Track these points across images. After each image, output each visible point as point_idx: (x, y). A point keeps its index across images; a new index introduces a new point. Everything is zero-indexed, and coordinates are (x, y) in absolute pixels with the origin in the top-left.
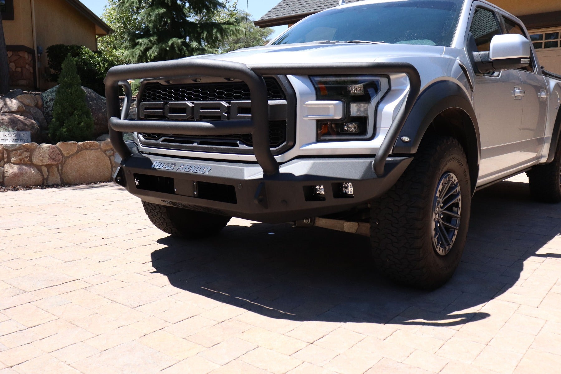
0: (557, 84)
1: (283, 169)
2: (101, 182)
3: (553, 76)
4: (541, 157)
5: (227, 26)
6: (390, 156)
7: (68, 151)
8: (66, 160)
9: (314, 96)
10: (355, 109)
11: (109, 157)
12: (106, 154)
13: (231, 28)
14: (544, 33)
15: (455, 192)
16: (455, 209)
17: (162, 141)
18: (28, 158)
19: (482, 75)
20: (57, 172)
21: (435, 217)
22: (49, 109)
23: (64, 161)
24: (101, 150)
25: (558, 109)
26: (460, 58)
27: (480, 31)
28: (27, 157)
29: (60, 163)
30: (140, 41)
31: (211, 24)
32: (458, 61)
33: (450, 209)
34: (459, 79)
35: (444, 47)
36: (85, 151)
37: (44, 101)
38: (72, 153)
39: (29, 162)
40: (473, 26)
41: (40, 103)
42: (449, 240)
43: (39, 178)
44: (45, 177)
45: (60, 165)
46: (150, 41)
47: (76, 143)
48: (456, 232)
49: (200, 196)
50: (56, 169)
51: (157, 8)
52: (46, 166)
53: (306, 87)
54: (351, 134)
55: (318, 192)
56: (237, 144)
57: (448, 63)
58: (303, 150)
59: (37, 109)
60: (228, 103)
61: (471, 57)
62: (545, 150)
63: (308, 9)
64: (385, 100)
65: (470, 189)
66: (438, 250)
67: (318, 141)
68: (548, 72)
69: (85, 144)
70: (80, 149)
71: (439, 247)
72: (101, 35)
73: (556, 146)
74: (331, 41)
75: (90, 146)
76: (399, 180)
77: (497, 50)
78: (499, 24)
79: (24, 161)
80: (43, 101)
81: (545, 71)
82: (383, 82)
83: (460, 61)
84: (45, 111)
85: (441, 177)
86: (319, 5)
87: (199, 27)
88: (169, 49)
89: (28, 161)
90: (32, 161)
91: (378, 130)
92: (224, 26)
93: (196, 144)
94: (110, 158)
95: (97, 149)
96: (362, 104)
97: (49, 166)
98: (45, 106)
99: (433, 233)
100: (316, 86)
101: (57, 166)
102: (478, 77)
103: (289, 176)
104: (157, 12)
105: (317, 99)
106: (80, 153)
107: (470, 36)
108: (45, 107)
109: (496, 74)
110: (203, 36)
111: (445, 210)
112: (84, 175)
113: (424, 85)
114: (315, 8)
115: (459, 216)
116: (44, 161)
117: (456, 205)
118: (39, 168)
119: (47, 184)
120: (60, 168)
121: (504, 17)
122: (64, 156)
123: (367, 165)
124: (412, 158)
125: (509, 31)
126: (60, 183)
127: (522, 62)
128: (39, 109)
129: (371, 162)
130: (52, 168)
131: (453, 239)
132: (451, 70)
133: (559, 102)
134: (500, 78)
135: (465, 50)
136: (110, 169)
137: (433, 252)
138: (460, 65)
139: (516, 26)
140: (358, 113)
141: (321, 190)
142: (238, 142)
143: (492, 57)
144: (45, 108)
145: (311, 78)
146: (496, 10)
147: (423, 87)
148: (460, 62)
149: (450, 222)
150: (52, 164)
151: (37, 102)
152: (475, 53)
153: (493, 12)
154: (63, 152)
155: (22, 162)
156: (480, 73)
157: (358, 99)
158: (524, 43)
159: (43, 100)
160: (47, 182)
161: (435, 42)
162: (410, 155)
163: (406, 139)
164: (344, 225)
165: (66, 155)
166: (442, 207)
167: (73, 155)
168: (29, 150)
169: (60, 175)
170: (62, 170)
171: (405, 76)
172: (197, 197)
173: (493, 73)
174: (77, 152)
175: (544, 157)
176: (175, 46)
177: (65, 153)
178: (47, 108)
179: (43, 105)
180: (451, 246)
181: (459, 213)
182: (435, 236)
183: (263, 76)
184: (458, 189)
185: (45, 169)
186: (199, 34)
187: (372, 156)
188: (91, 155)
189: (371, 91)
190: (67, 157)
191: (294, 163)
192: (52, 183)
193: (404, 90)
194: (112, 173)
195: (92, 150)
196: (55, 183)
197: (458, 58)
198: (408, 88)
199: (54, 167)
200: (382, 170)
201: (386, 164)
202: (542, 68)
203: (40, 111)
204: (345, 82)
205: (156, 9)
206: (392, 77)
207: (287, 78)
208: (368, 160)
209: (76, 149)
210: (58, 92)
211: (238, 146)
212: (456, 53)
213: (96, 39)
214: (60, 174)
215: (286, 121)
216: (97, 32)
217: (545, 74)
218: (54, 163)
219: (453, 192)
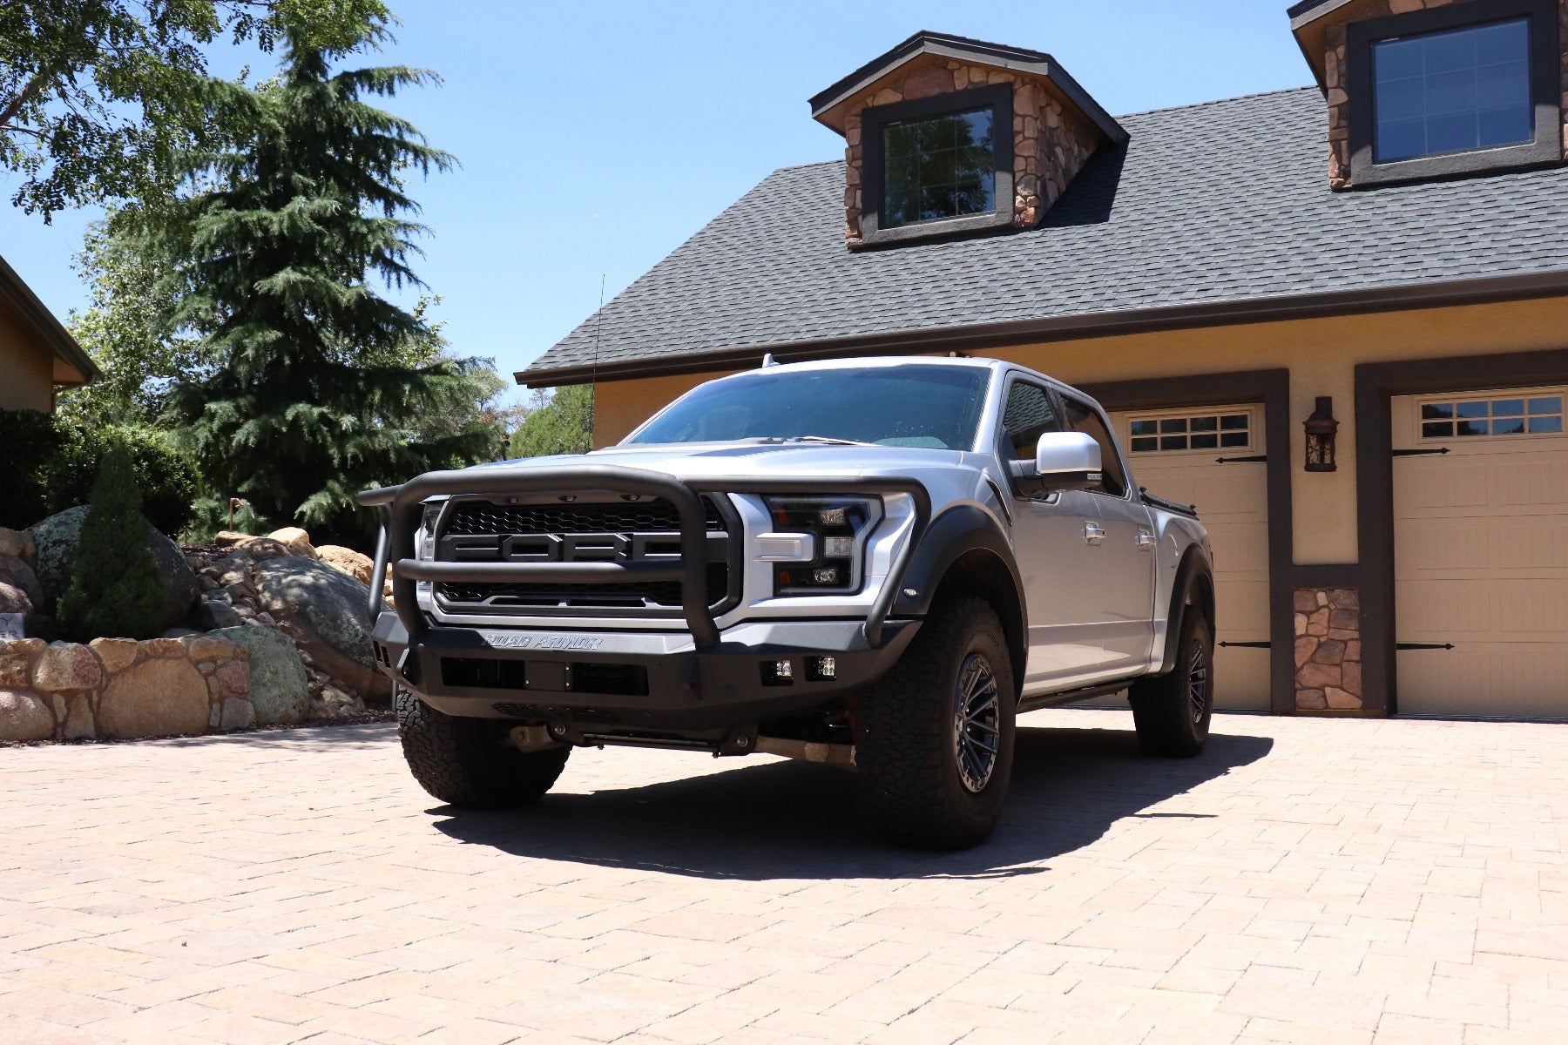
0: (1172, 522)
1: (725, 638)
2: (187, 735)
3: (1166, 506)
4: (1150, 660)
5: (435, 379)
6: (888, 618)
7: (115, 661)
8: (109, 680)
9: (771, 527)
10: (832, 546)
11: (206, 677)
12: (199, 671)
13: (447, 383)
14: (1159, 420)
15: (987, 689)
16: (990, 719)
17: (493, 602)
18: (24, 673)
19: (1026, 499)
20: (88, 709)
21: (959, 727)
22: (50, 563)
23: (104, 682)
24: (190, 660)
25: (1176, 570)
26: (989, 470)
27: (1024, 419)
28: (19, 672)
29: (95, 688)
30: (213, 406)
31: (393, 371)
32: (985, 474)
33: (980, 718)
34: (988, 505)
35: (962, 452)
36: (152, 661)
37: (39, 544)
38: (124, 664)
39: (25, 685)
40: (1009, 413)
41: (30, 549)
42: (983, 770)
43: (46, 720)
44: (60, 720)
45: (95, 693)
46: (238, 408)
47: (135, 641)
48: (993, 758)
49: (576, 688)
50: (85, 702)
51: (261, 328)
52: (63, 693)
53: (757, 511)
54: (826, 585)
55: (779, 673)
56: (642, 602)
57: (969, 479)
58: (754, 608)
59: (23, 565)
60: (627, 536)
61: (1007, 468)
62: (1158, 647)
63: (645, 350)
64: (877, 532)
65: (1012, 690)
66: (965, 779)
67: (777, 594)
68: (1154, 498)
69: (156, 645)
70: (143, 658)
71: (966, 775)
72: (70, 385)
73: (1178, 636)
74: (775, 439)
75: (165, 650)
76: (899, 660)
77: (1049, 457)
78: (1057, 412)
79: (12, 681)
80: (37, 546)
81: (1149, 496)
82: (874, 505)
83: (989, 476)
84: (42, 567)
85: (966, 658)
86: (672, 342)
87: (361, 378)
88: (287, 430)
89: (21, 681)
90: (32, 682)
91: (867, 579)
92: (427, 378)
93: (563, 605)
94: (206, 679)
95: (179, 658)
96: (843, 539)
97: (69, 695)
98: (41, 556)
99: (957, 749)
100: (773, 511)
101: (88, 694)
102: (1019, 502)
103: (737, 647)
104: (260, 339)
105: (775, 531)
106: (141, 665)
107: (1003, 433)
108: (42, 560)
109: (1051, 497)
110: (372, 400)
111: (973, 719)
112: (148, 716)
113: (936, 511)
114: (663, 348)
115: (997, 732)
116: (61, 681)
117: (991, 712)
118: (45, 697)
119: (63, 735)
120: (95, 699)
121: (1063, 396)
122: (106, 671)
123: (856, 629)
124: (921, 623)
125: (1075, 426)
126: (93, 735)
127: (1089, 478)
128: (28, 563)
129: (861, 627)
130: (76, 699)
131: (988, 769)
132: (974, 489)
133: (1177, 554)
134: (1057, 506)
135: (996, 458)
136: (207, 706)
137: (958, 783)
138: (989, 482)
139: (1091, 414)
140: (837, 554)
141: (785, 669)
142: (643, 599)
143: (1042, 470)
144: (39, 563)
145: (765, 498)
146: (1049, 384)
147: (935, 513)
148: (988, 478)
149: (982, 740)
150: (78, 689)
151: (22, 545)
152: (1013, 463)
153: (1043, 390)
154: (104, 662)
155: (8, 683)
156: (1023, 496)
157: (836, 531)
158: (1090, 448)
159: (37, 542)
160: (63, 731)
161: (944, 440)
162: (918, 618)
163: (912, 592)
164: (806, 749)
165: (110, 670)
166: (968, 714)
167: (125, 670)
168: (25, 655)
169: (95, 719)
170: (99, 703)
171: (905, 498)
172: (571, 691)
173: (1047, 496)
174: (137, 662)
175: (1156, 660)
176: (303, 423)
177: (108, 665)
178: (46, 561)
179: (35, 555)
180: (987, 779)
181: (997, 726)
182: (959, 755)
183: (701, 493)
184: (993, 683)
185: (59, 701)
186: (362, 396)
187: (863, 618)
188: (166, 670)
189: (854, 520)
190: (113, 674)
191: (741, 628)
192: (77, 734)
193: (905, 518)
194: (210, 715)
195: (170, 658)
196: (83, 733)
197: (985, 470)
198: (912, 515)
199: (82, 695)
200: (877, 638)
201: (883, 629)
202: (1142, 490)
203: (29, 568)
204: (812, 506)
205: (258, 331)
206: (887, 499)
207: (728, 497)
208: (856, 624)
209: (134, 656)
210: (88, 524)
211: (644, 605)
212: (981, 461)
213: (53, 397)
214: (94, 713)
215: (725, 565)
216: (57, 375)
217: (1149, 501)
218: (85, 687)
219: (984, 689)
